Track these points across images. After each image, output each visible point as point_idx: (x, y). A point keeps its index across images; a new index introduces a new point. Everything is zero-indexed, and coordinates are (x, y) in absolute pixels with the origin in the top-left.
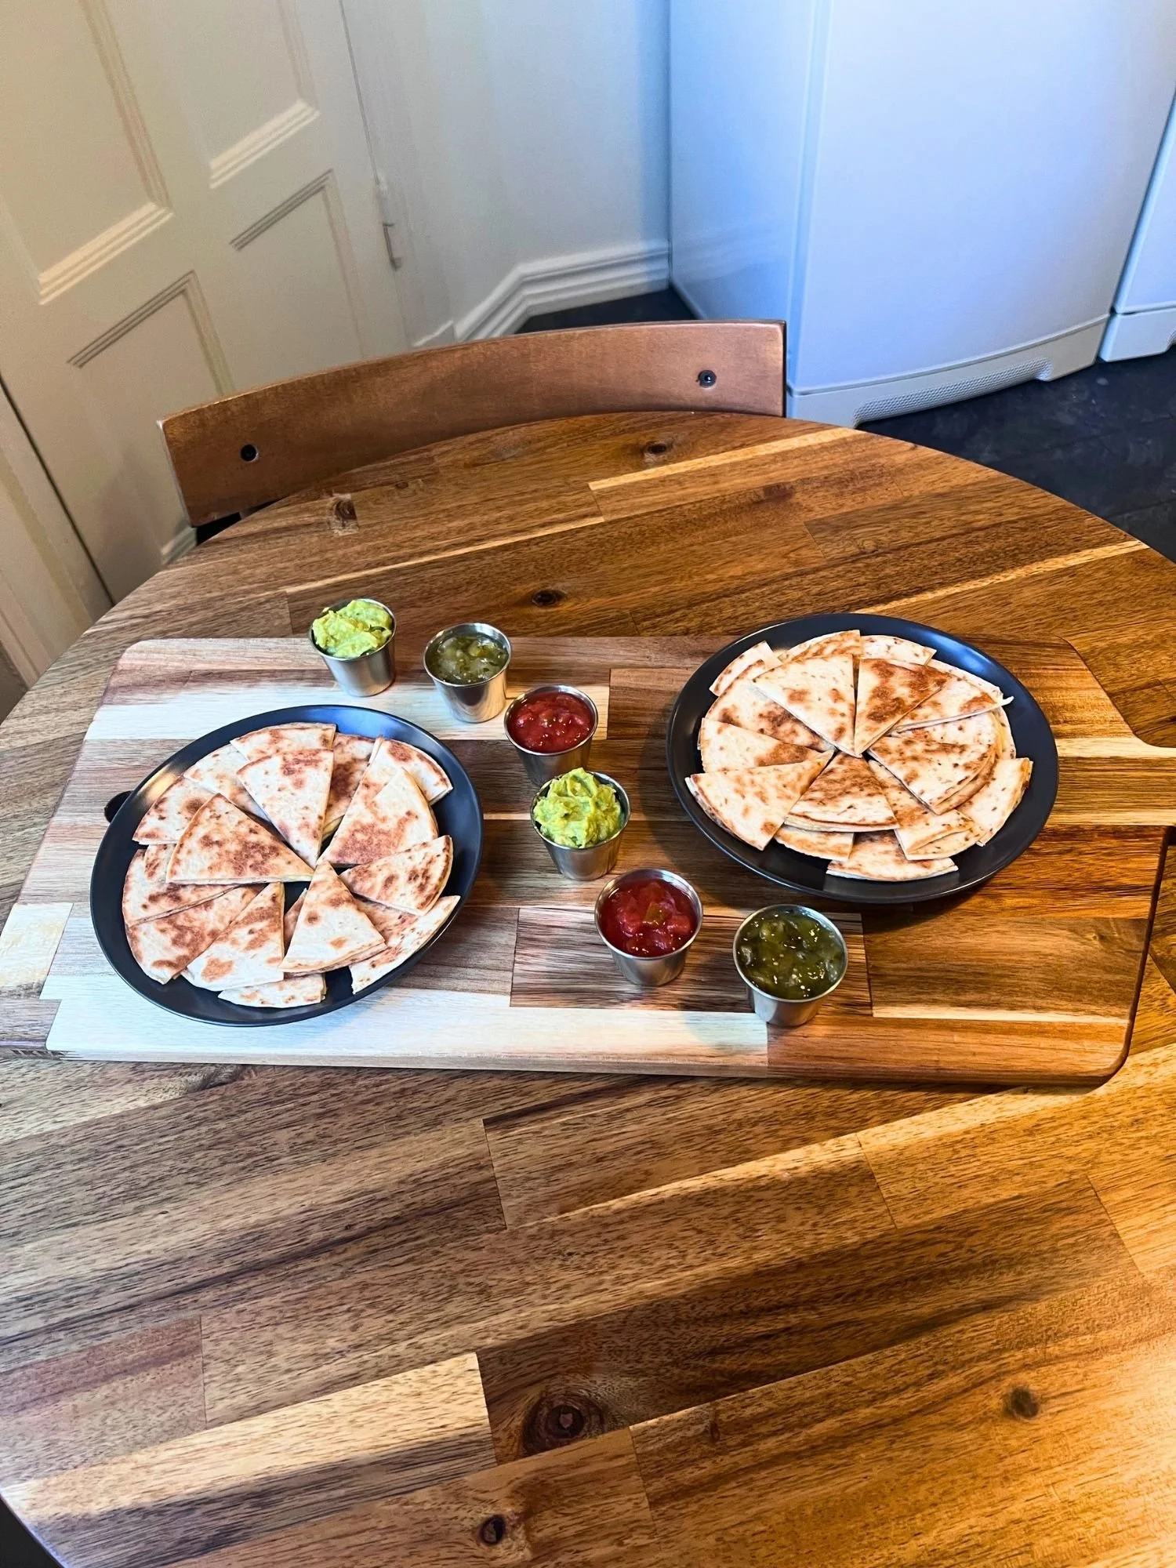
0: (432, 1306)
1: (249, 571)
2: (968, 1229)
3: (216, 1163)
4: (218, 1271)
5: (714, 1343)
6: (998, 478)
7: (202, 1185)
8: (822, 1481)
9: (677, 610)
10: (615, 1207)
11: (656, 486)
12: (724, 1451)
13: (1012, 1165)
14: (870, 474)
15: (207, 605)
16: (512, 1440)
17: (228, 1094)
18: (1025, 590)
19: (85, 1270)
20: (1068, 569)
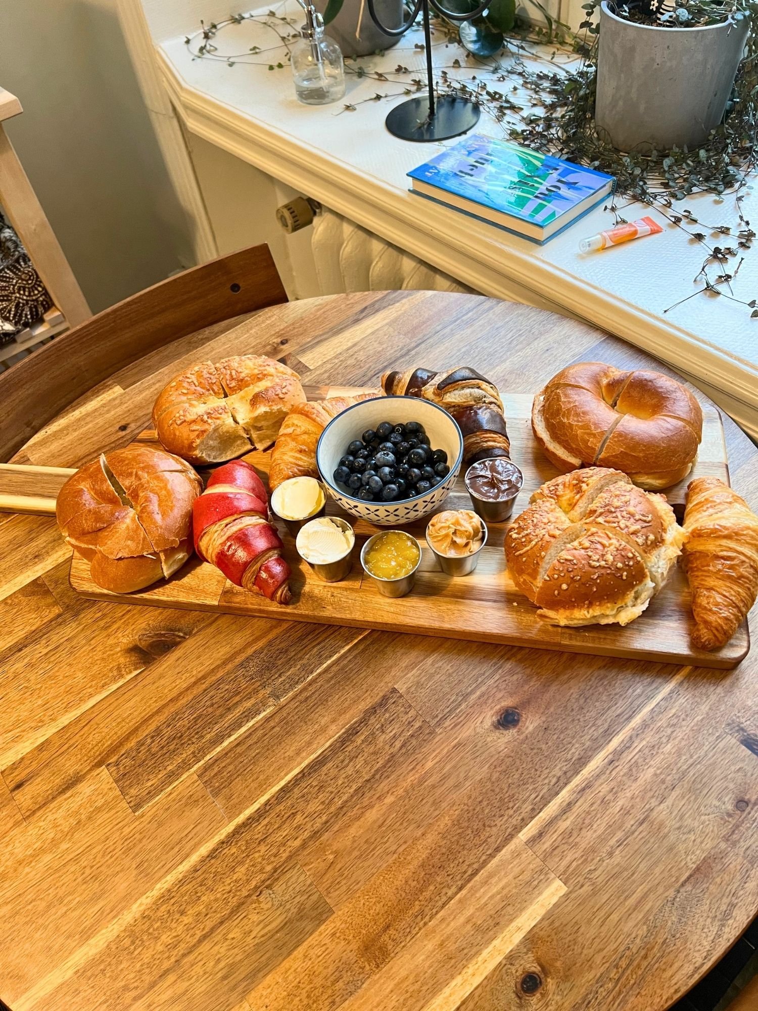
9: (401, 748)
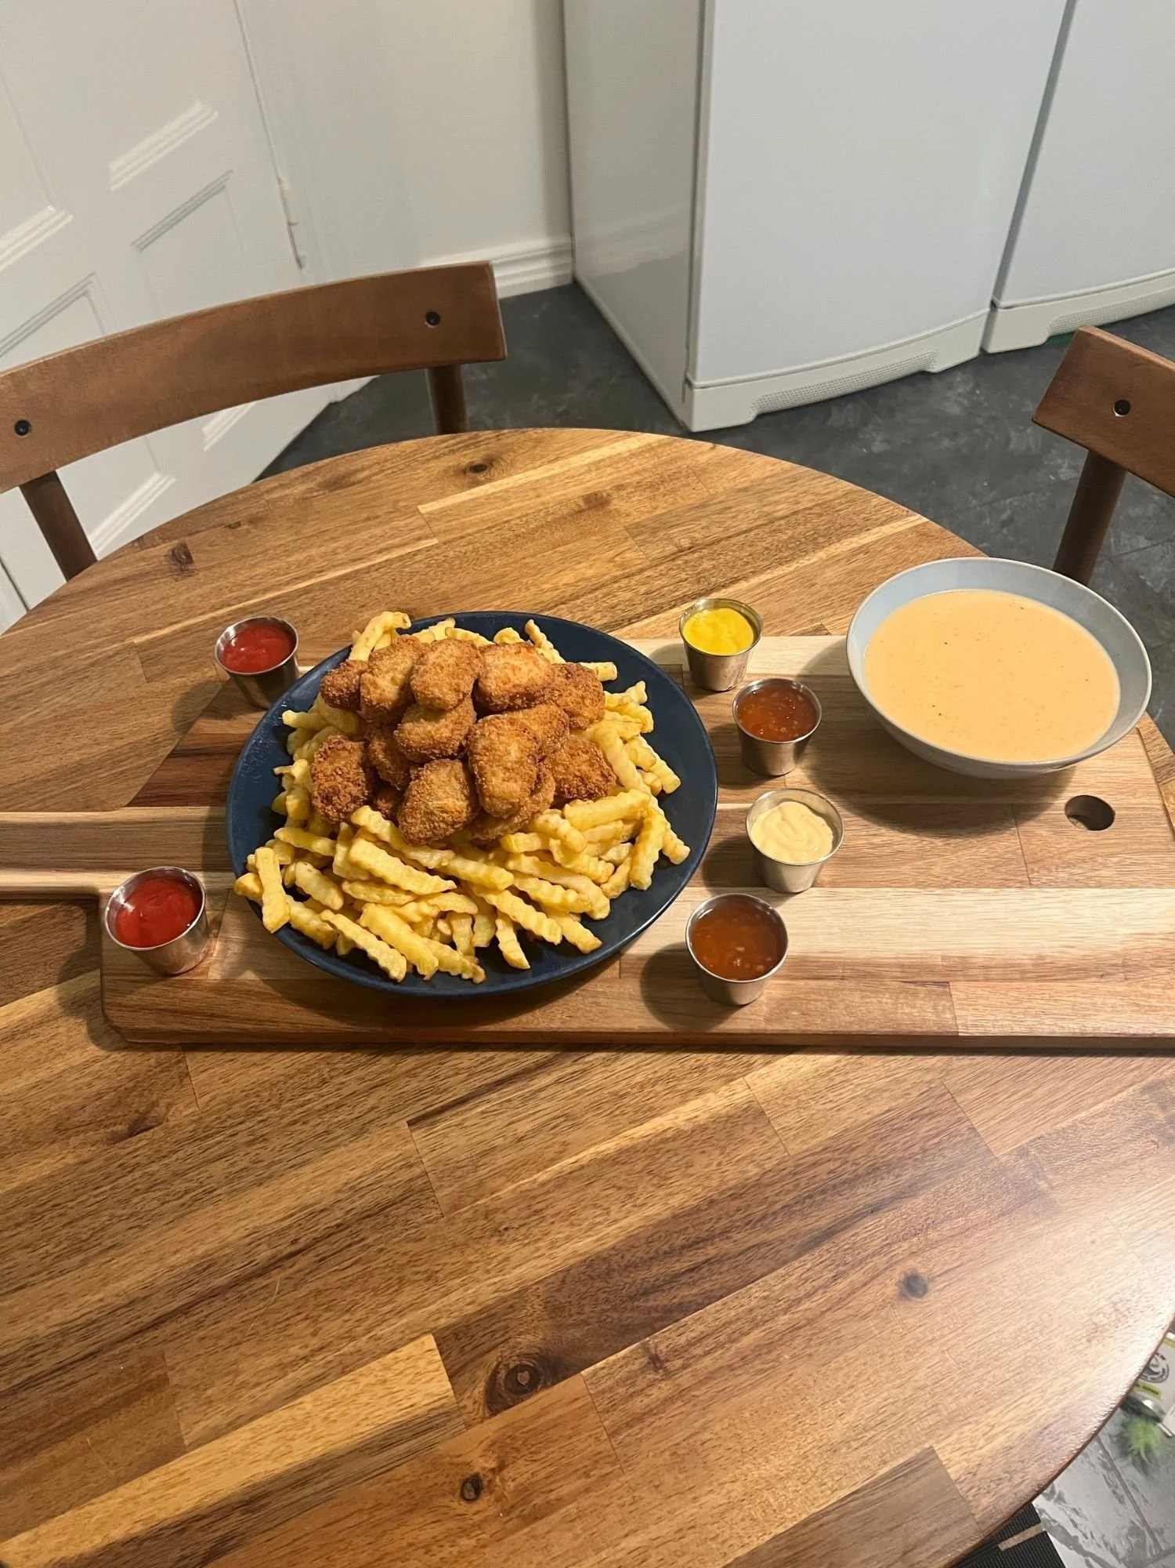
0: (384, 1299)
1: (92, 626)
2: (850, 1145)
3: (155, 1203)
4: (176, 1305)
5: (645, 1284)
6: (792, 469)
7: (145, 1227)
8: (754, 1386)
10: (540, 1180)
11: (482, 504)
12: (668, 1375)
13: (879, 1084)
14: (677, 475)
15: (54, 664)
16: (476, 1406)
17: (156, 1137)
18: (827, 570)
19: (41, 1329)
20: (861, 547)
